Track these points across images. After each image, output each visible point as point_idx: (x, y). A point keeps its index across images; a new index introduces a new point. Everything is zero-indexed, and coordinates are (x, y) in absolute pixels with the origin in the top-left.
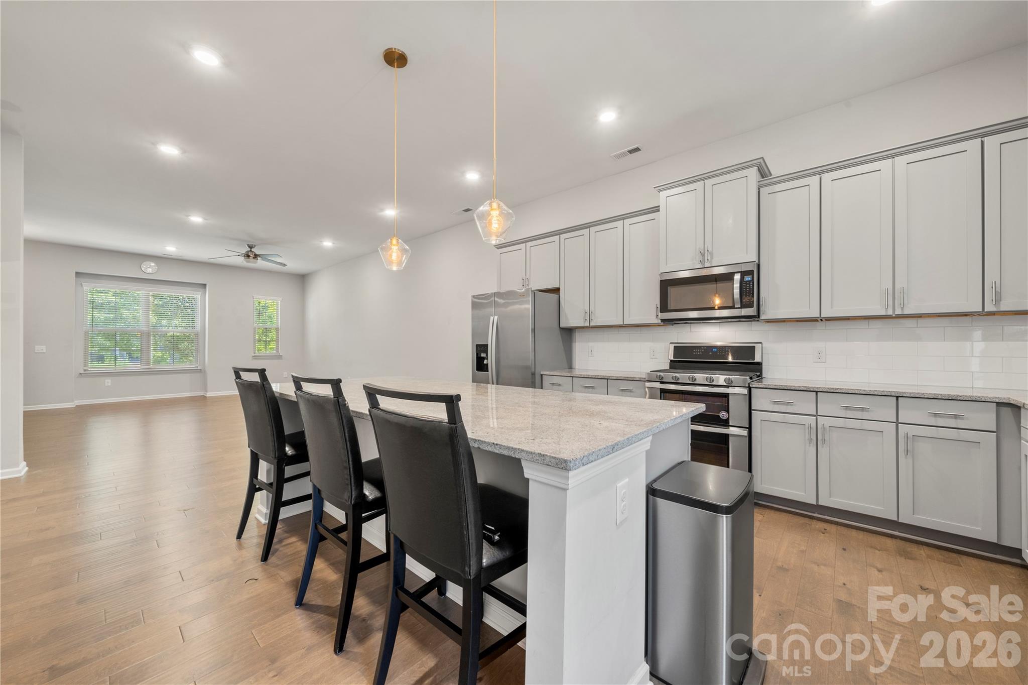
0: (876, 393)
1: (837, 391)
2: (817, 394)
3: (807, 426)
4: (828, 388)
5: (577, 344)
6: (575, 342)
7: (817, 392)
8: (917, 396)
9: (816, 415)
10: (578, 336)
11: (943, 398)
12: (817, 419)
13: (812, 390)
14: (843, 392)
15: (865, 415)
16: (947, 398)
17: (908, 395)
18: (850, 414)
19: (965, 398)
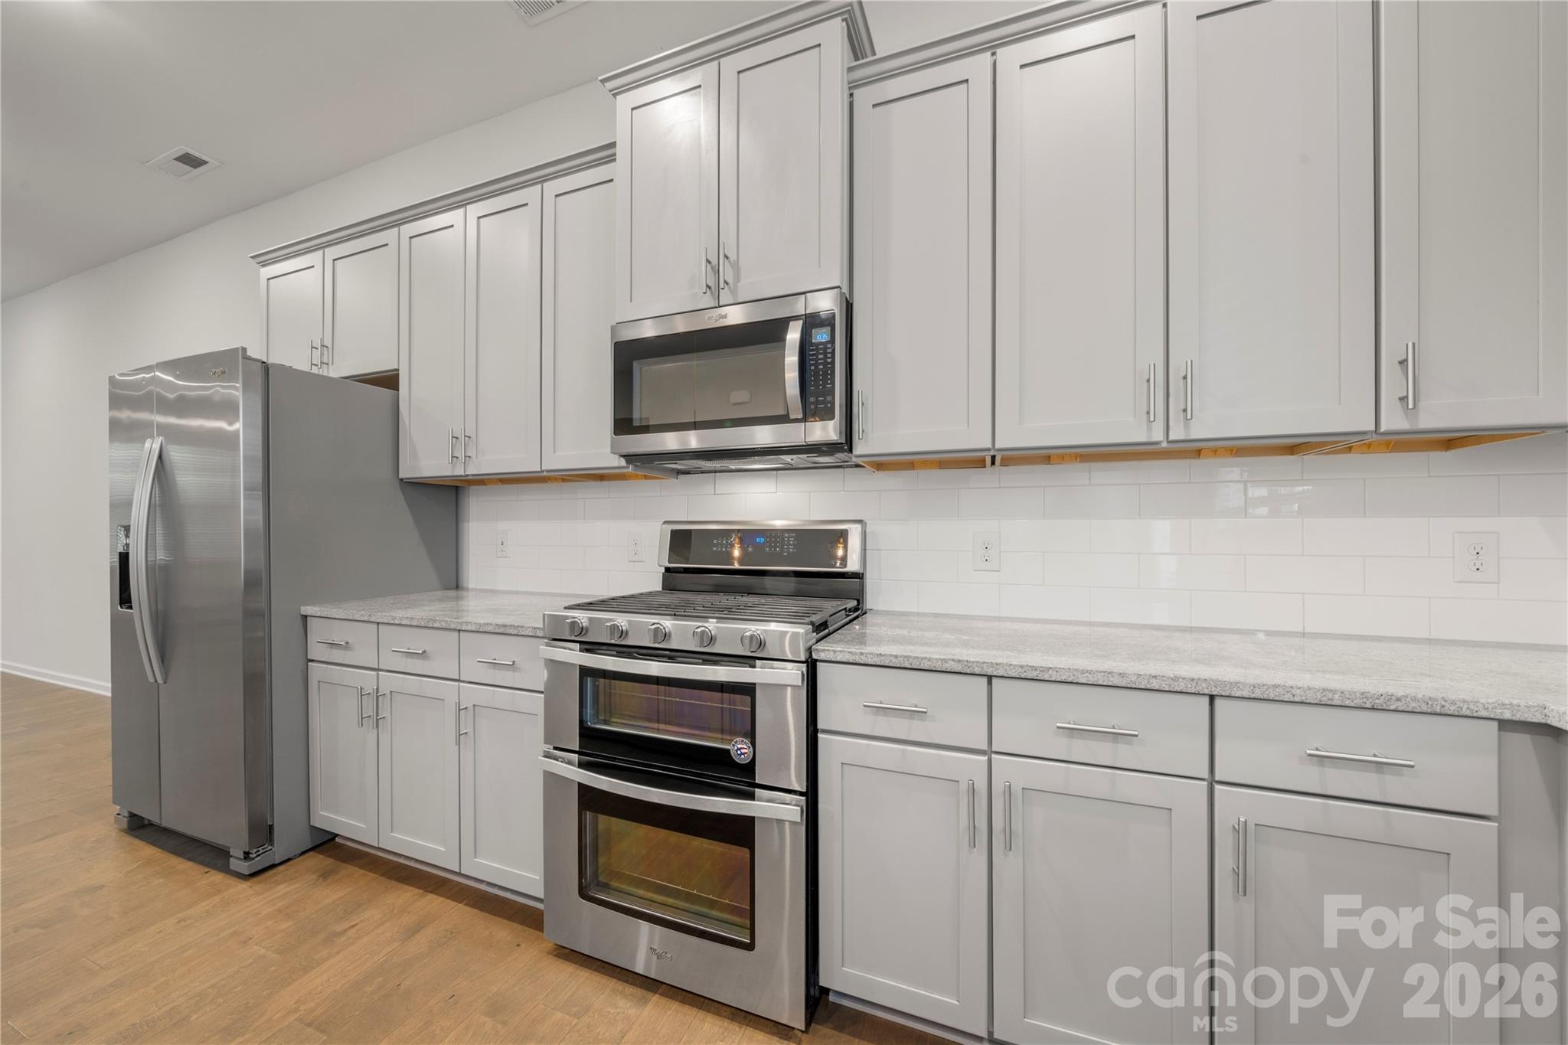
0: (1155, 684)
1: (1046, 677)
2: (990, 683)
3: (964, 787)
4: (1022, 667)
5: (471, 524)
6: (468, 522)
7: (990, 678)
8: (1272, 696)
9: (989, 752)
10: (475, 504)
11: (1347, 703)
12: (990, 761)
13: (977, 671)
14: (1063, 678)
15: (1124, 755)
16: (1358, 702)
17: (1245, 694)
18: (1081, 749)
19: (1413, 705)
